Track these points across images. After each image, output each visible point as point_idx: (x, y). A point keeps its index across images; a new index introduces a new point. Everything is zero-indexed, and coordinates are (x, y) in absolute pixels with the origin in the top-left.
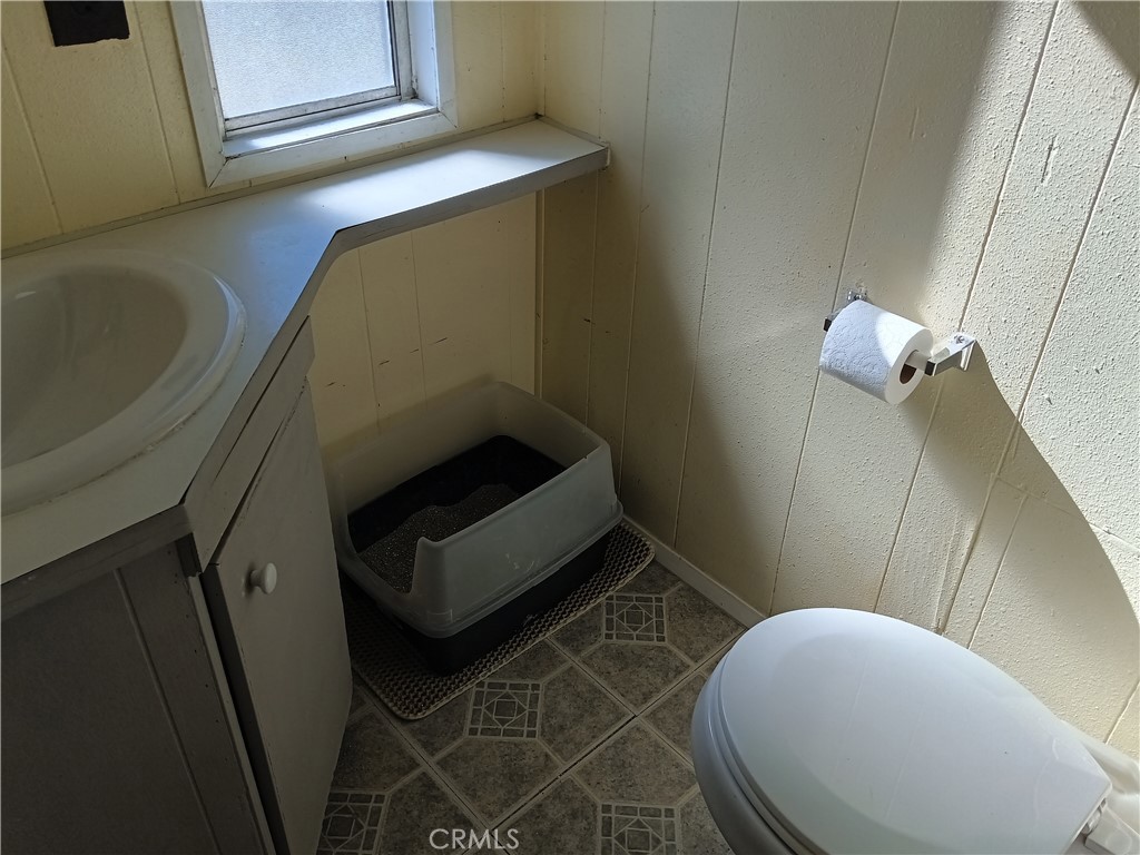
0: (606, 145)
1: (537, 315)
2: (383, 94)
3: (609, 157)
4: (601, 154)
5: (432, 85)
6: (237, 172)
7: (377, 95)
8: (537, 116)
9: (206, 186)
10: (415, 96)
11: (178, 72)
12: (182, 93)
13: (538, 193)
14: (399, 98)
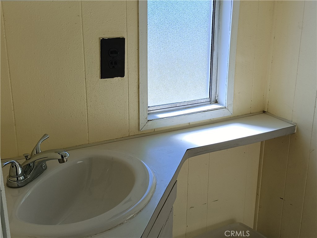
0: (295, 124)
1: (257, 194)
2: (205, 101)
3: (296, 129)
4: (293, 128)
5: (224, 98)
6: (151, 126)
7: (203, 101)
8: (264, 112)
9: (139, 130)
10: (216, 102)
11: (137, 89)
12: (137, 97)
13: (262, 142)
14: (210, 103)
